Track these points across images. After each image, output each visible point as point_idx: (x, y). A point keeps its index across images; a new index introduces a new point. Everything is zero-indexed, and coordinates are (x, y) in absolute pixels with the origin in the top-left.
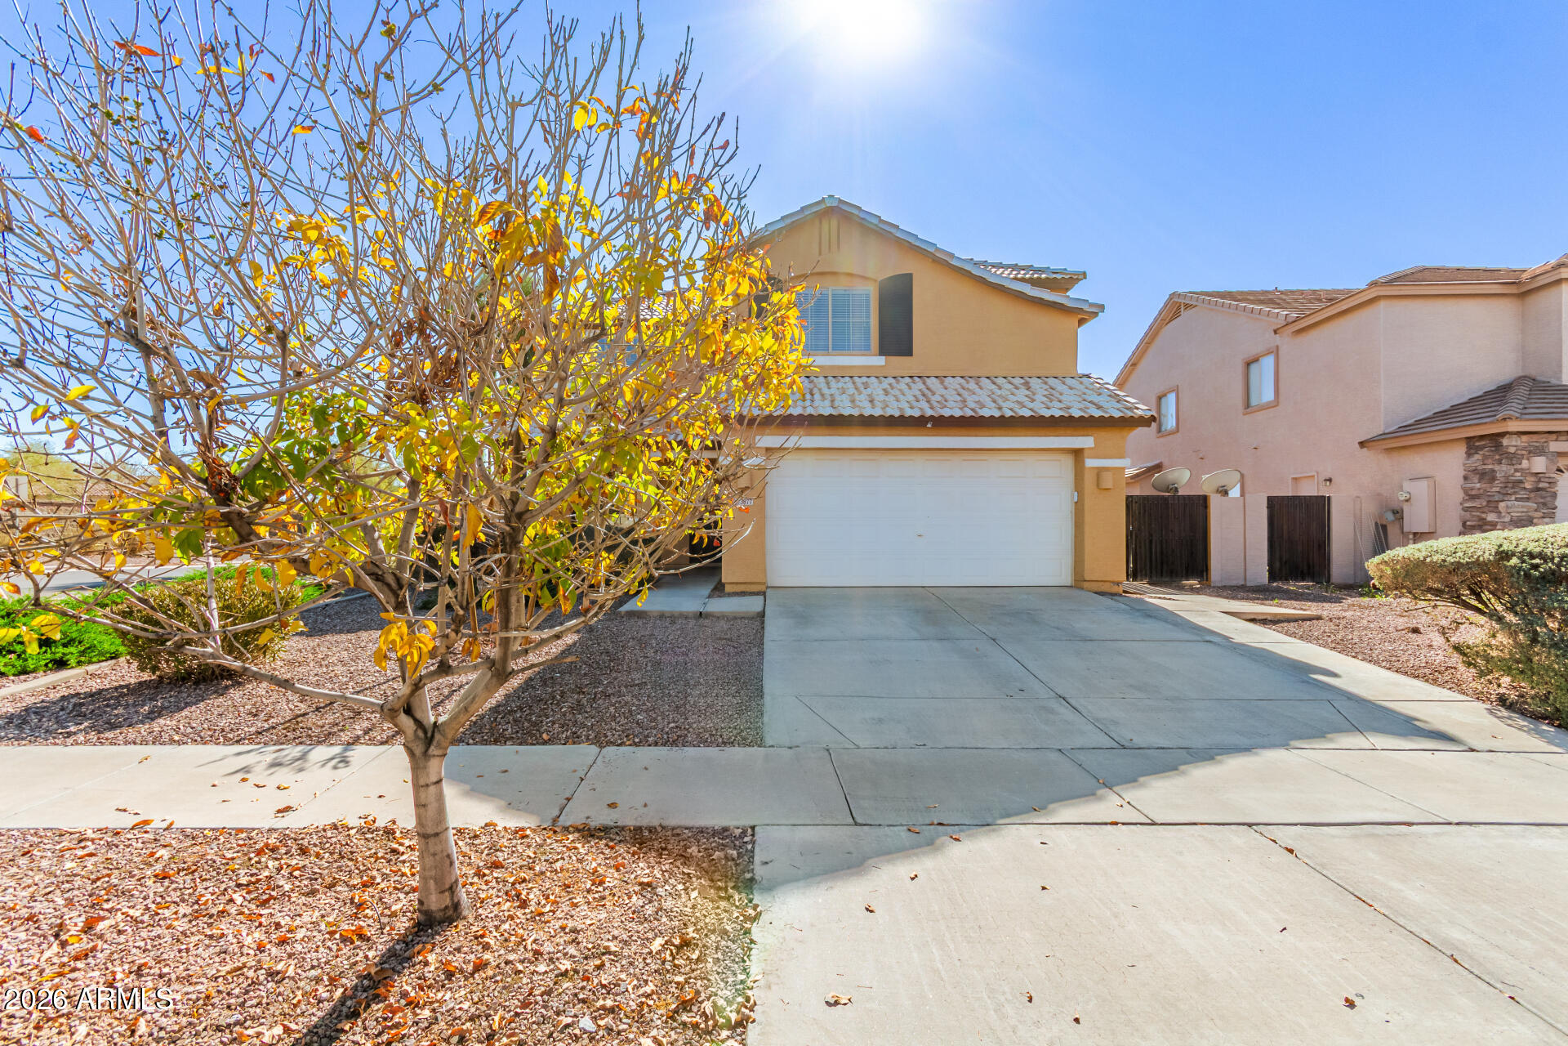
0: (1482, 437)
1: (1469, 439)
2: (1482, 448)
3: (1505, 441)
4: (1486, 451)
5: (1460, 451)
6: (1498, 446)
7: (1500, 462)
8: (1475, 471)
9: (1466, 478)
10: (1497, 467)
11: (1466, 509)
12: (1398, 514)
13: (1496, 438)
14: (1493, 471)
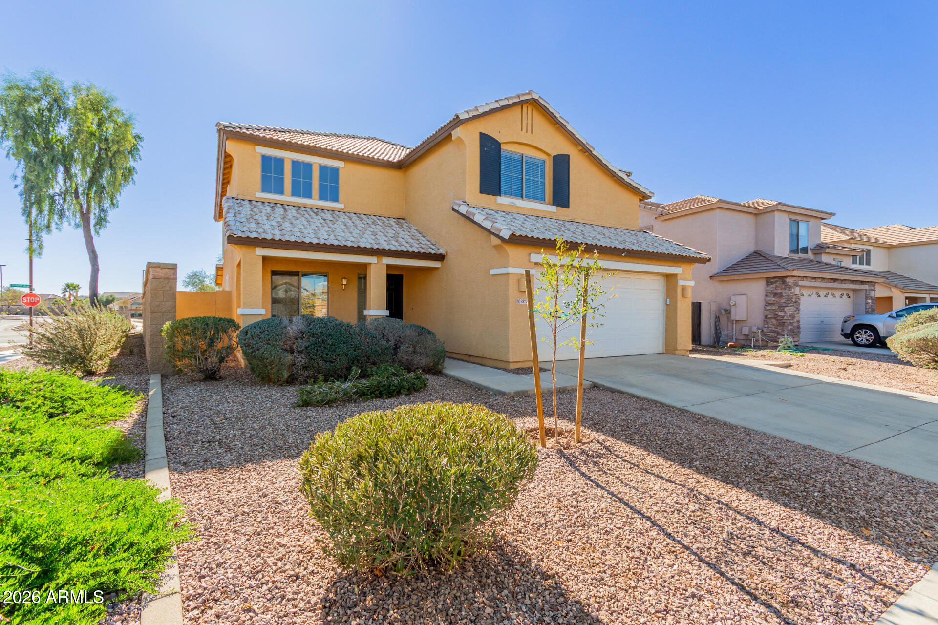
0: (774, 278)
1: (767, 278)
2: (775, 282)
3: (787, 280)
4: (778, 284)
5: (763, 283)
6: (784, 282)
7: (785, 289)
8: (771, 292)
9: (766, 296)
10: (783, 291)
11: (766, 310)
12: (728, 312)
13: (783, 279)
14: (781, 293)
